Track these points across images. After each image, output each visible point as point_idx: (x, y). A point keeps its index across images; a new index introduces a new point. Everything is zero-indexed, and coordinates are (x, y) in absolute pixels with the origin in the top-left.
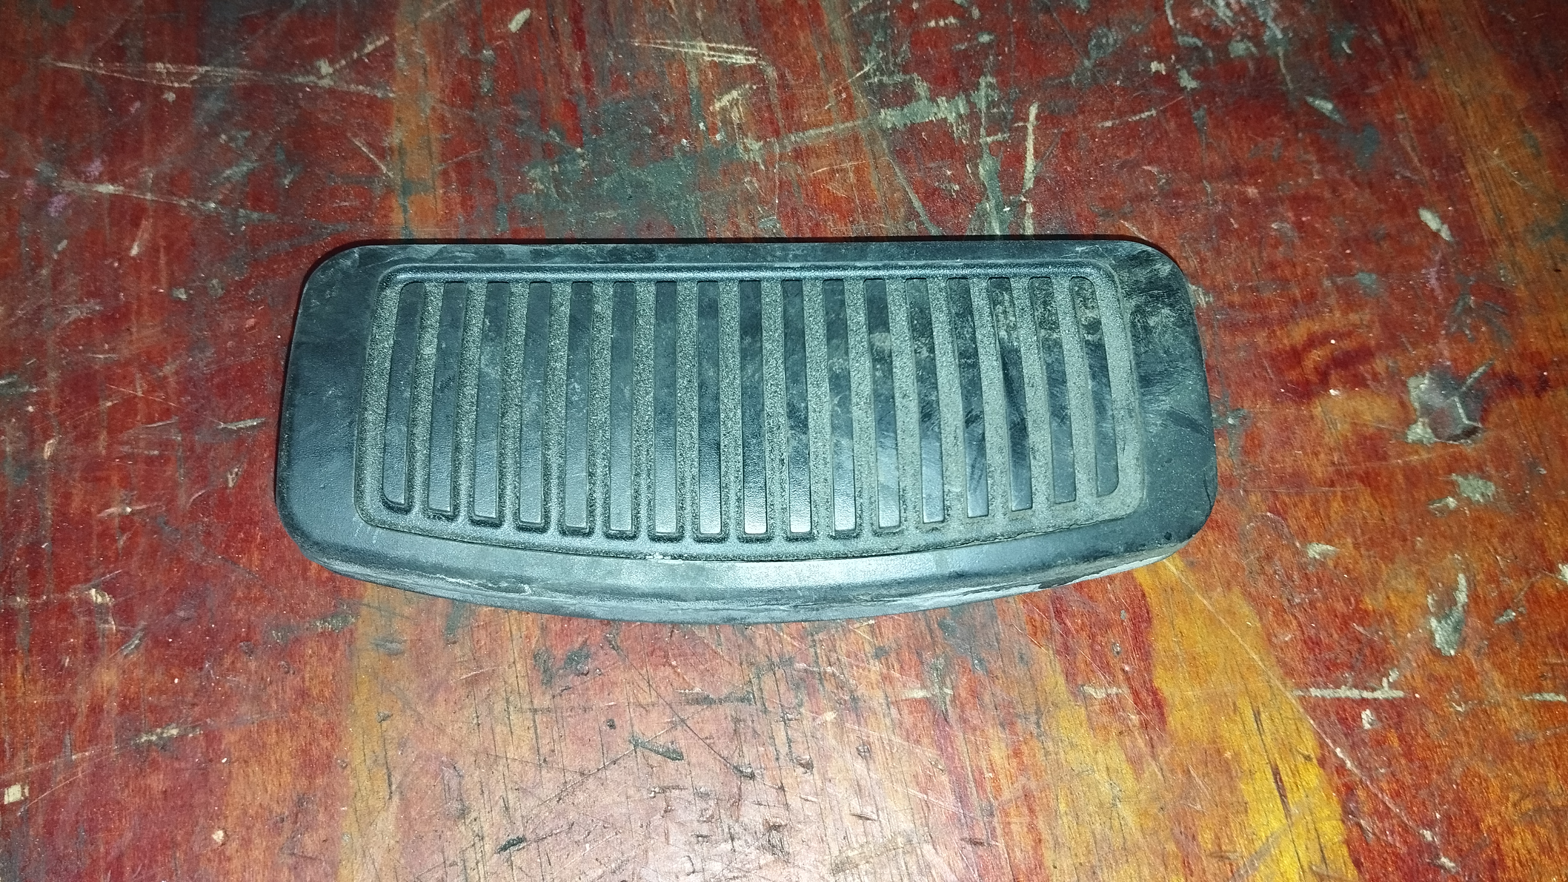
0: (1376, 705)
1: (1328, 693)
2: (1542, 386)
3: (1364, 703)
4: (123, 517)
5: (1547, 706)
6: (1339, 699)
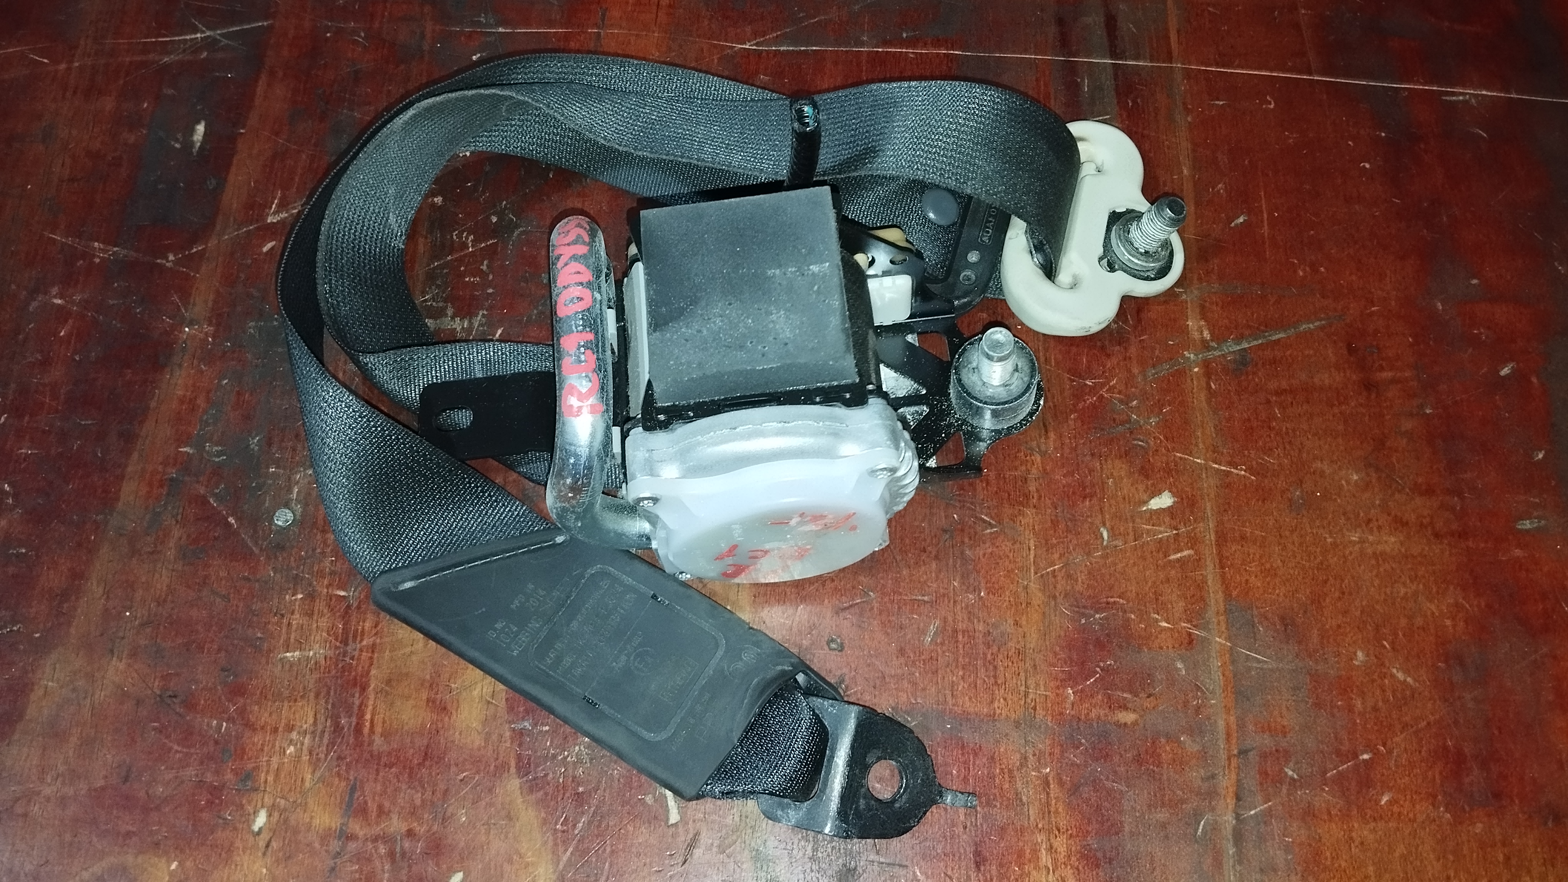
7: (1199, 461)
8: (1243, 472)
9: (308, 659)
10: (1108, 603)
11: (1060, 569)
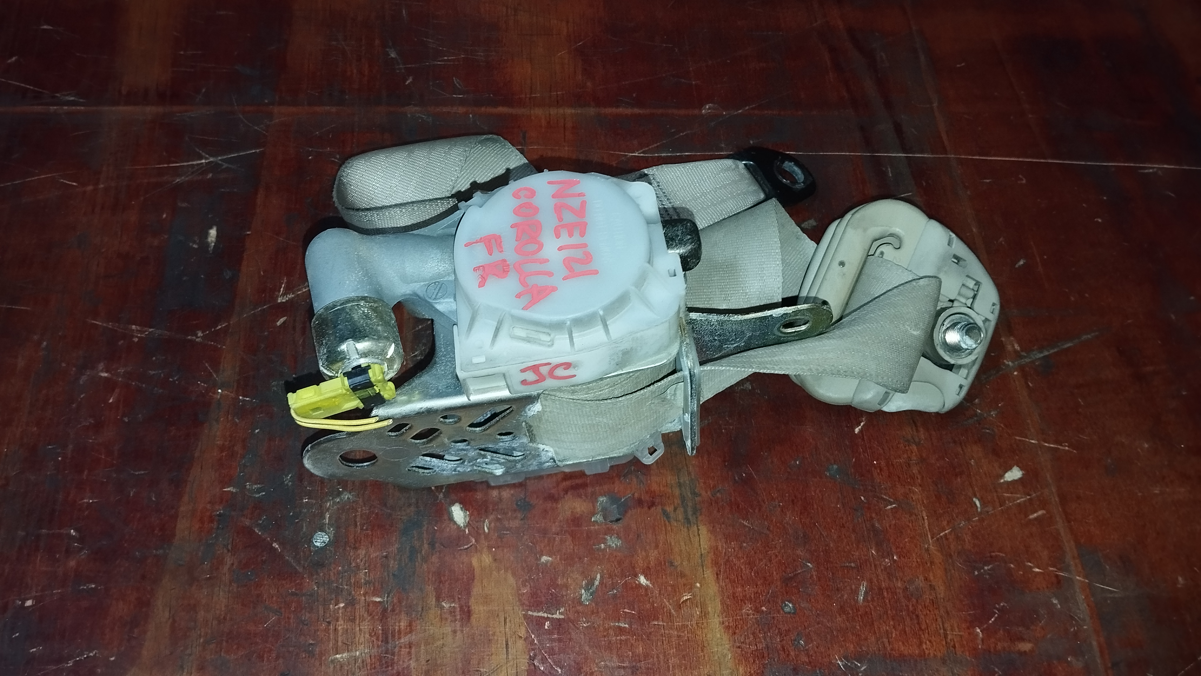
0: (552, 620)
1: (535, 614)
2: (652, 505)
3: (547, 619)
4: (88, 503)
5: (619, 627)
6: (538, 616)
7: (1033, 441)
8: (1067, 448)
9: (356, 659)
10: (991, 557)
11: (950, 533)
